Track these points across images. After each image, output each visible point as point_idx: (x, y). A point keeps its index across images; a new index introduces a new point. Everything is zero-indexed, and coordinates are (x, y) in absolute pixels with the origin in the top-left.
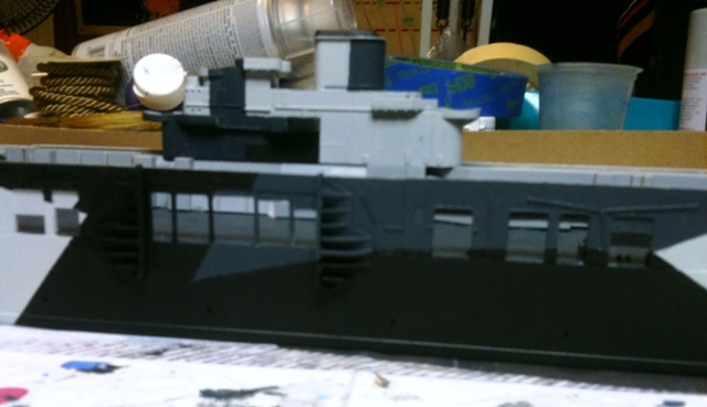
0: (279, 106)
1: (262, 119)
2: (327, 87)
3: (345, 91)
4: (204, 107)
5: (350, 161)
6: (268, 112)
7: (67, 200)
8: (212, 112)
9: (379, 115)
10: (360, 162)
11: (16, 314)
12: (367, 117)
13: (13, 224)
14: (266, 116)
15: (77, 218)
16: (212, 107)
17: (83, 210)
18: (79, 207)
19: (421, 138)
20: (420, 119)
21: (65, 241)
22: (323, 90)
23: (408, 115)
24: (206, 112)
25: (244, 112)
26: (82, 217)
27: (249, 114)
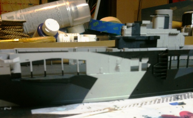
0: (148, 33)
1: (144, 36)
2: (159, 28)
3: (163, 29)
4: (130, 34)
5: (163, 46)
6: (145, 35)
7: (145, 61)
8: (132, 35)
9: (170, 35)
10: (166, 46)
11: (129, 96)
12: (168, 35)
13: (129, 69)
14: (145, 36)
15: (147, 65)
16: (132, 34)
17: (150, 63)
18: (148, 62)
19: (178, 40)
20: (178, 35)
21: (144, 72)
22: (158, 29)
23: (176, 34)
24: (130, 36)
25: (140, 35)
26: (149, 65)
27: (141, 36)
